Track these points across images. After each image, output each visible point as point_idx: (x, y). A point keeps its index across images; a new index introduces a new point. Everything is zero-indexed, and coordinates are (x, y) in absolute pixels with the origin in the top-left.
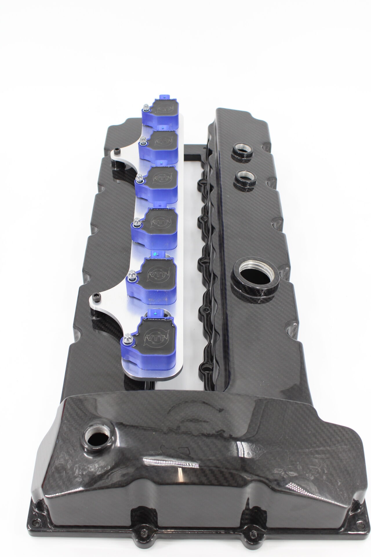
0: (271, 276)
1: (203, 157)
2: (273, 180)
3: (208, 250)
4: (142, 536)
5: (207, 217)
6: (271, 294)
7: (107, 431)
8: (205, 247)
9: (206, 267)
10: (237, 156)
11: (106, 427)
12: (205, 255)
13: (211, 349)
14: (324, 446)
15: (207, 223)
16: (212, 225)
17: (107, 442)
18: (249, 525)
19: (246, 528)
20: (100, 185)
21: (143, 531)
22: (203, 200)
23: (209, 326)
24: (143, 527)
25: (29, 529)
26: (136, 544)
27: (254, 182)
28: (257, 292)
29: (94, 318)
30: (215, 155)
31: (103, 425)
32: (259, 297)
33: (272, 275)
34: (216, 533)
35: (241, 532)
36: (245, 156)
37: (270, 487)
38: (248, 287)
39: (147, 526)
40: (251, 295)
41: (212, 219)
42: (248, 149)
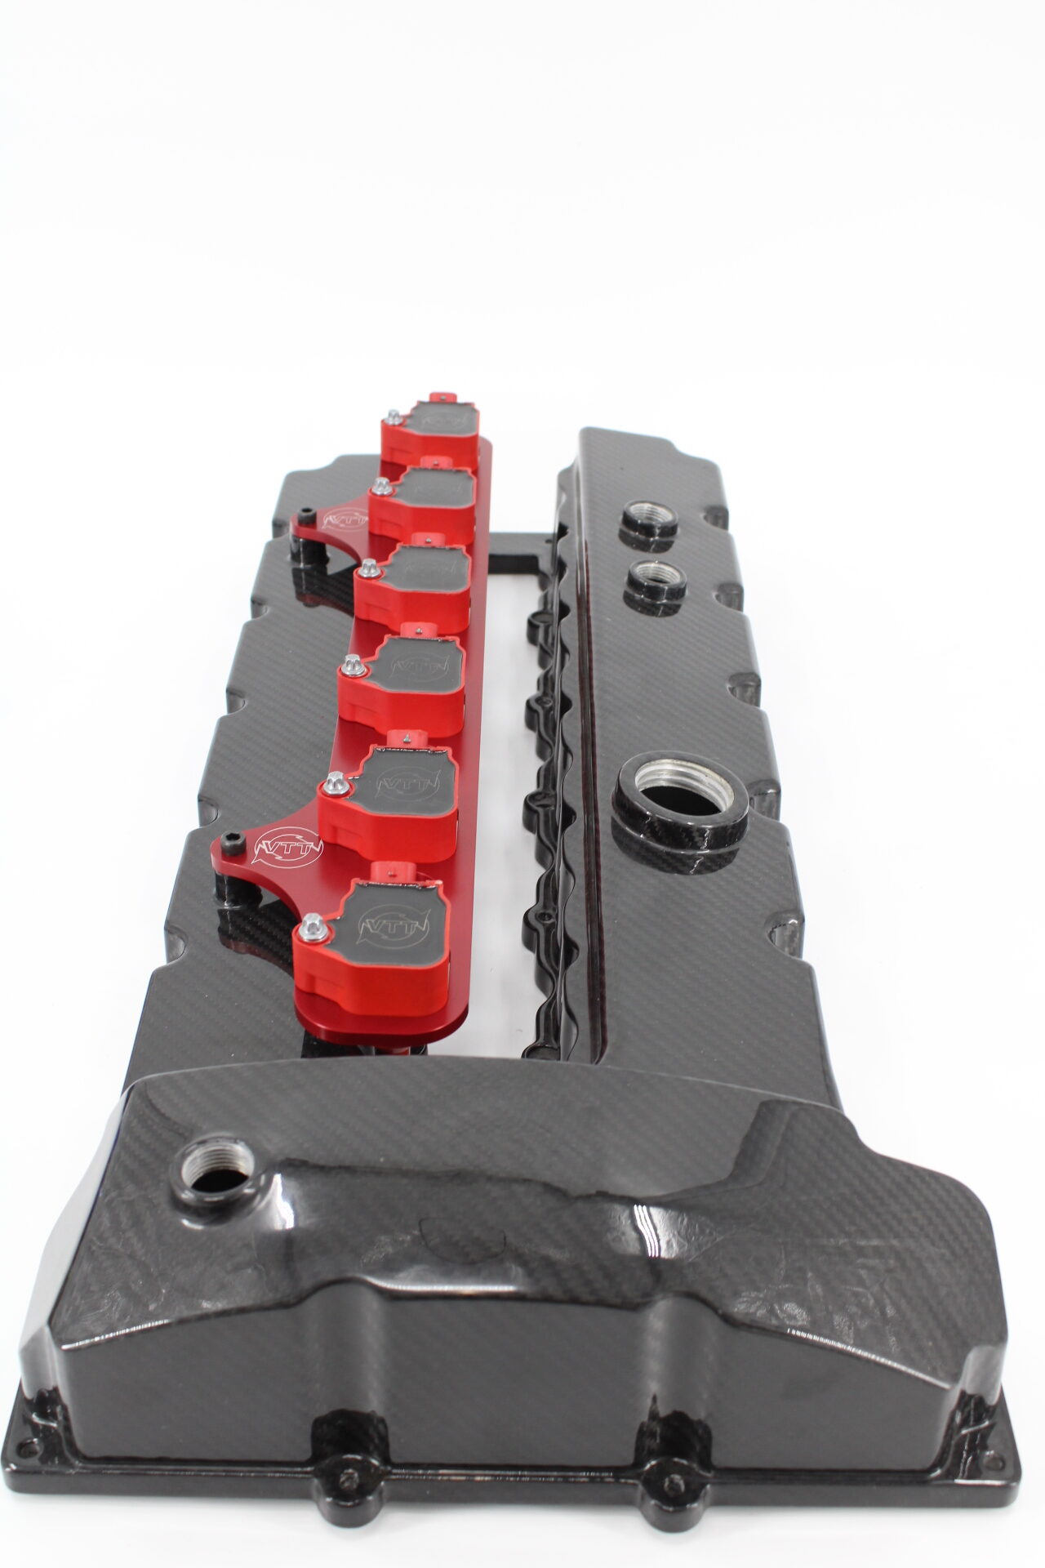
0: (724, 798)
1: (545, 564)
2: (732, 593)
3: (553, 771)
4: (343, 1488)
5: (552, 697)
6: (724, 846)
7: (245, 1162)
8: (544, 768)
9: (546, 815)
10: (635, 531)
11: (242, 1146)
12: (545, 786)
13: (555, 1009)
14: (880, 1236)
15: (552, 712)
16: (563, 696)
17: (245, 1183)
18: (661, 1459)
19: (652, 1467)
20: (257, 603)
21: (347, 1473)
22: (542, 663)
23: (552, 956)
24: (349, 1464)
25: (8, 1469)
26: (323, 1515)
27: (680, 589)
28: (684, 834)
29: (226, 904)
30: (573, 536)
31: (236, 1142)
32: (690, 852)
33: (727, 798)
34: (563, 1481)
35: (637, 1477)
36: (657, 531)
37: (720, 1312)
38: (659, 820)
39: (356, 1460)
40: (668, 845)
41: (563, 680)
42: (664, 516)
